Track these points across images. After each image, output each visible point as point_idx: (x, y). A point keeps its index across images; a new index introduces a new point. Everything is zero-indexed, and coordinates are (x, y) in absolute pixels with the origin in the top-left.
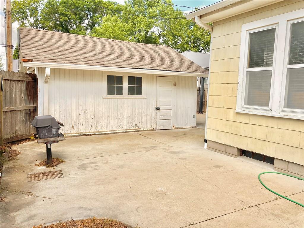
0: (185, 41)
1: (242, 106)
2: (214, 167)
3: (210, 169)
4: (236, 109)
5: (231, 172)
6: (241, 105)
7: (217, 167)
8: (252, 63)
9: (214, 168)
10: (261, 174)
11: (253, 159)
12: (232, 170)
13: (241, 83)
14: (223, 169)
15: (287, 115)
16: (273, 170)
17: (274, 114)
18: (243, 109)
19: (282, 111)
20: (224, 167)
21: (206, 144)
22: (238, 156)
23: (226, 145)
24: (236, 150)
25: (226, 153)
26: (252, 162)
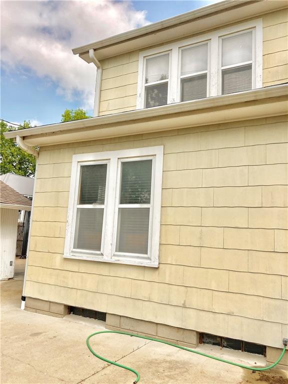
0: (8, 160)
1: (71, 250)
2: (31, 335)
3: (25, 339)
4: (63, 254)
5: (54, 339)
6: (70, 248)
7: (35, 336)
8: (83, 199)
9: (30, 337)
10: (91, 336)
11: (83, 318)
12: (55, 337)
13: (70, 221)
14: (42, 338)
15: (119, 260)
16: (104, 328)
17: (106, 259)
18: (71, 254)
19: (114, 255)
20: (44, 333)
21: (23, 302)
22: (64, 315)
23: (50, 302)
24: (63, 307)
25: (50, 313)
26: (81, 322)
